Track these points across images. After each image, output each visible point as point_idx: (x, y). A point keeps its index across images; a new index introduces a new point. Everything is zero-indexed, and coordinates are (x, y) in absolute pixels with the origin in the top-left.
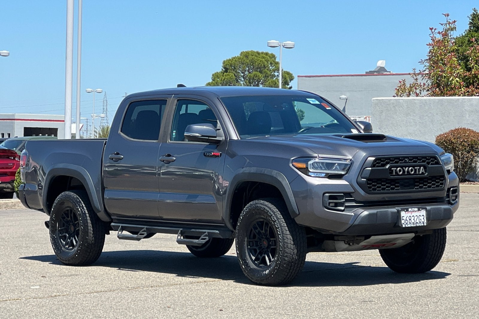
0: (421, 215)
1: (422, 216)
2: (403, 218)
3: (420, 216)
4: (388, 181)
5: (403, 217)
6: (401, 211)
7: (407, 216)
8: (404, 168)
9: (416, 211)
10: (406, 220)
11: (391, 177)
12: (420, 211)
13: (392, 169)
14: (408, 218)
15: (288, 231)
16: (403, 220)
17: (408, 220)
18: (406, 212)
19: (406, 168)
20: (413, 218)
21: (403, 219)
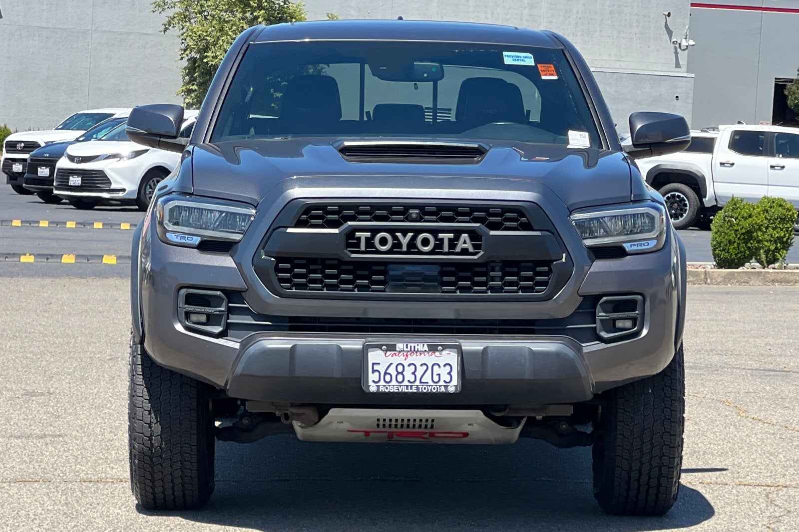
0: (442, 365)
1: (445, 365)
2: (376, 367)
3: (436, 367)
4: (343, 267)
5: (373, 364)
6: (369, 350)
7: (391, 364)
8: (399, 234)
9: (421, 352)
10: (386, 373)
11: (353, 255)
12: (437, 354)
13: (358, 234)
14: (393, 367)
15: (141, 377)
16: (377, 374)
17: (394, 374)
18: (388, 353)
19: (405, 235)
20: (408, 371)
21: (374, 371)
